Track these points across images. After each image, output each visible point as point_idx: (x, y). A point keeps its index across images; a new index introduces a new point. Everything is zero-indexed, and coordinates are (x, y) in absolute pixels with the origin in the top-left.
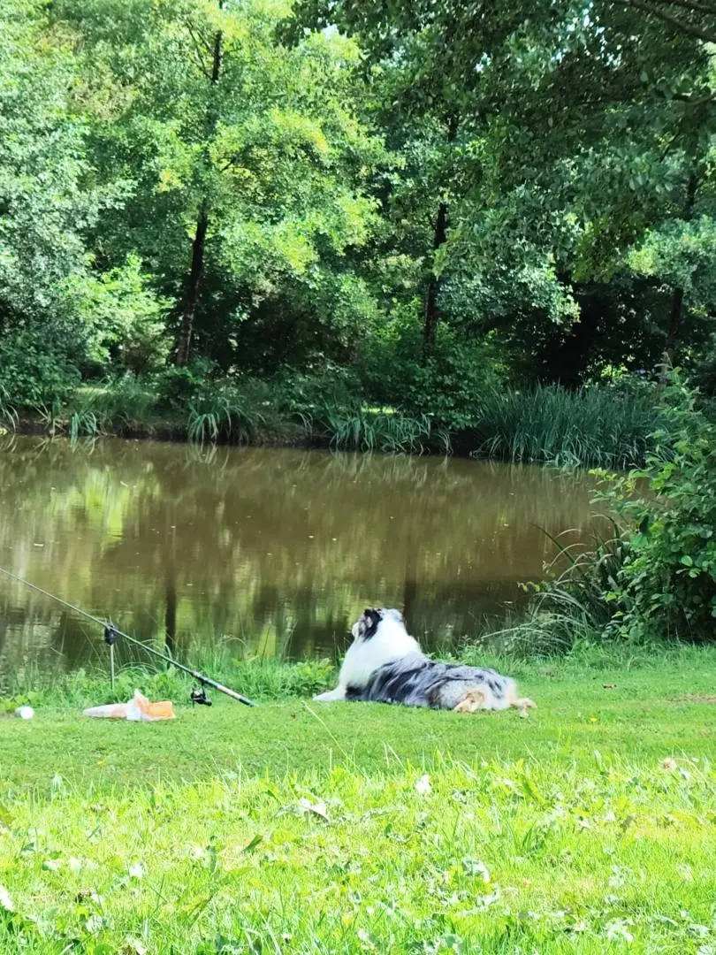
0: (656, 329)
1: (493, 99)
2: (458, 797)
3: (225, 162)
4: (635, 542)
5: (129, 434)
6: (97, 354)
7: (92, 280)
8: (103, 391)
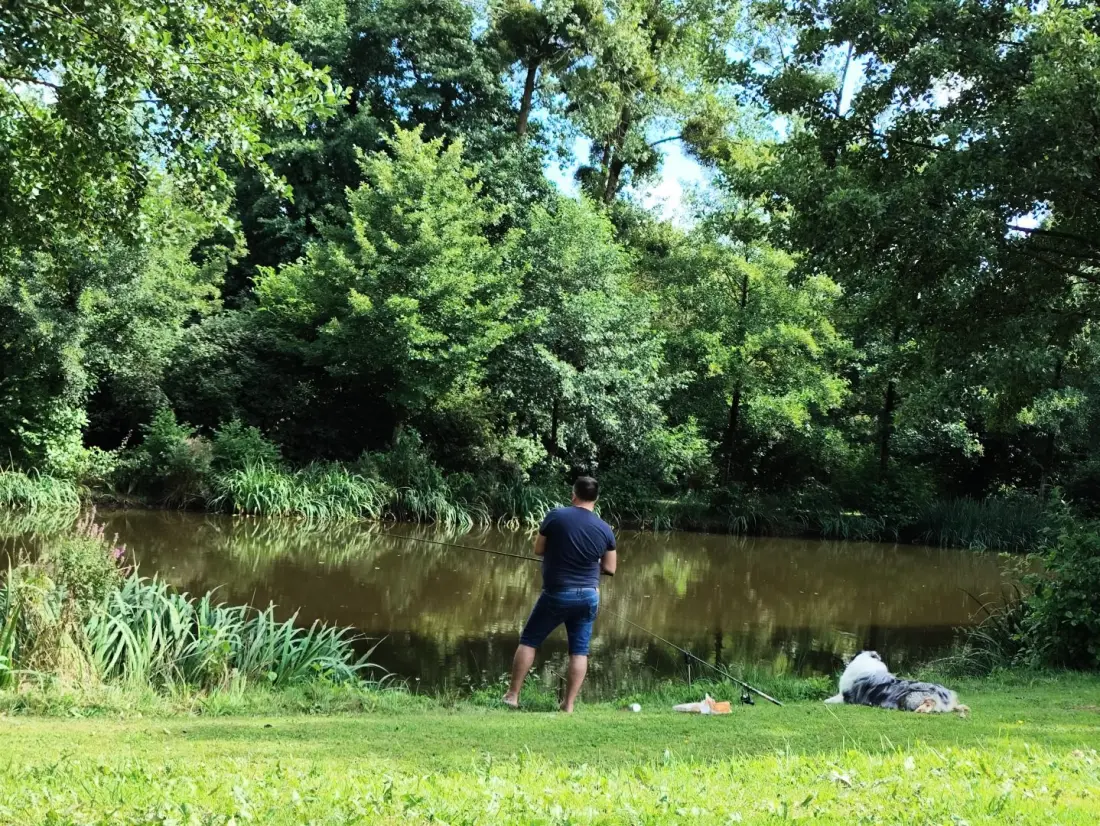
0: (1035, 462)
1: (928, 316)
2: (935, 772)
3: (750, 358)
4: (1033, 602)
5: (690, 529)
6: (669, 478)
7: (666, 433)
8: (674, 502)
